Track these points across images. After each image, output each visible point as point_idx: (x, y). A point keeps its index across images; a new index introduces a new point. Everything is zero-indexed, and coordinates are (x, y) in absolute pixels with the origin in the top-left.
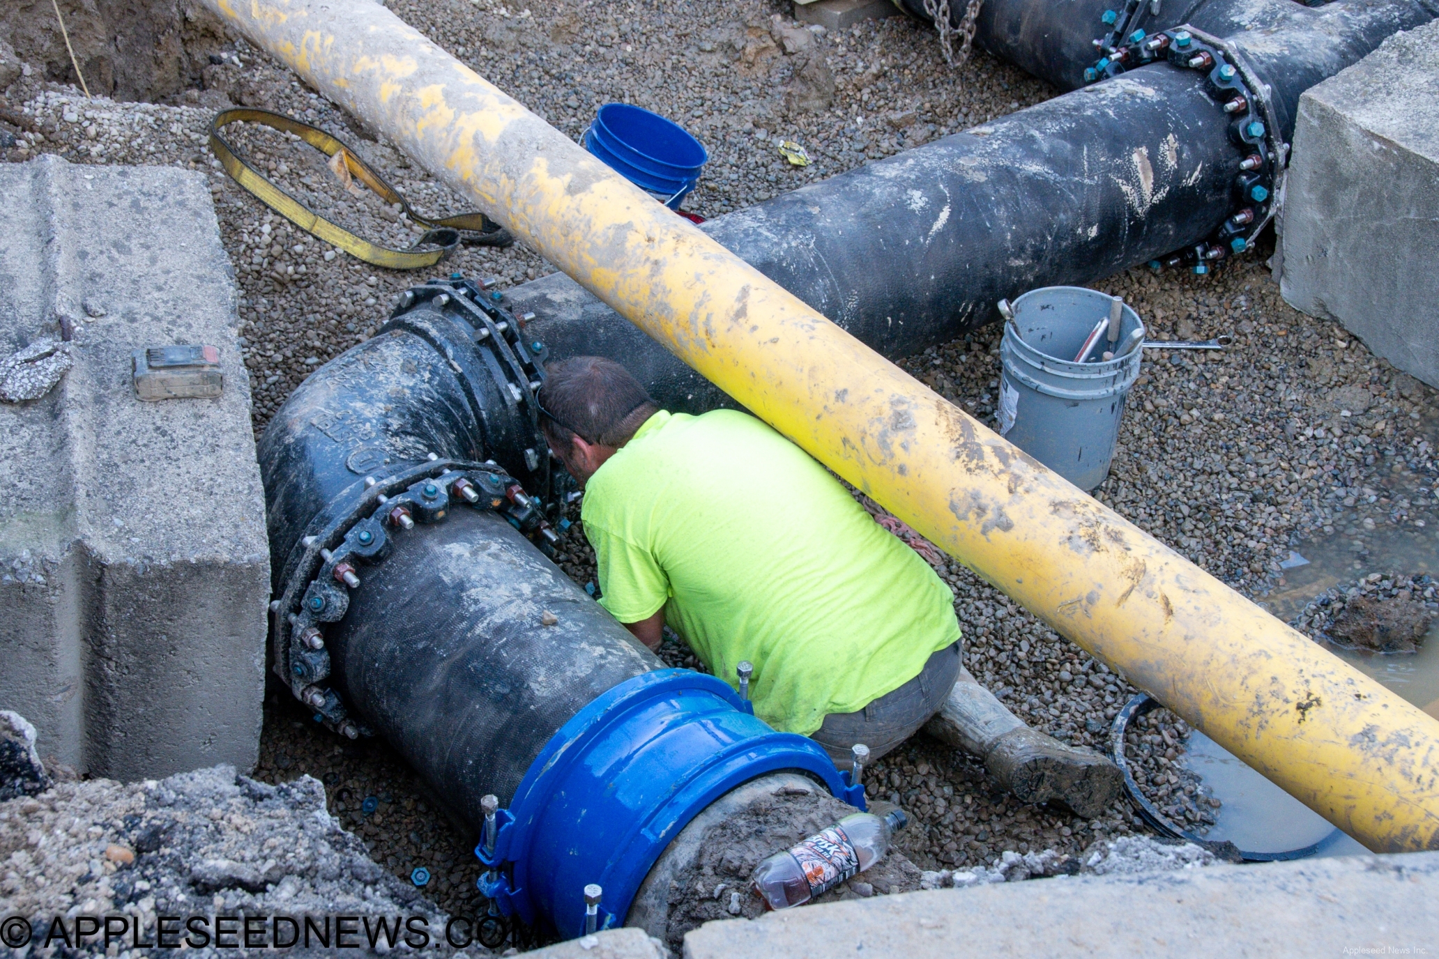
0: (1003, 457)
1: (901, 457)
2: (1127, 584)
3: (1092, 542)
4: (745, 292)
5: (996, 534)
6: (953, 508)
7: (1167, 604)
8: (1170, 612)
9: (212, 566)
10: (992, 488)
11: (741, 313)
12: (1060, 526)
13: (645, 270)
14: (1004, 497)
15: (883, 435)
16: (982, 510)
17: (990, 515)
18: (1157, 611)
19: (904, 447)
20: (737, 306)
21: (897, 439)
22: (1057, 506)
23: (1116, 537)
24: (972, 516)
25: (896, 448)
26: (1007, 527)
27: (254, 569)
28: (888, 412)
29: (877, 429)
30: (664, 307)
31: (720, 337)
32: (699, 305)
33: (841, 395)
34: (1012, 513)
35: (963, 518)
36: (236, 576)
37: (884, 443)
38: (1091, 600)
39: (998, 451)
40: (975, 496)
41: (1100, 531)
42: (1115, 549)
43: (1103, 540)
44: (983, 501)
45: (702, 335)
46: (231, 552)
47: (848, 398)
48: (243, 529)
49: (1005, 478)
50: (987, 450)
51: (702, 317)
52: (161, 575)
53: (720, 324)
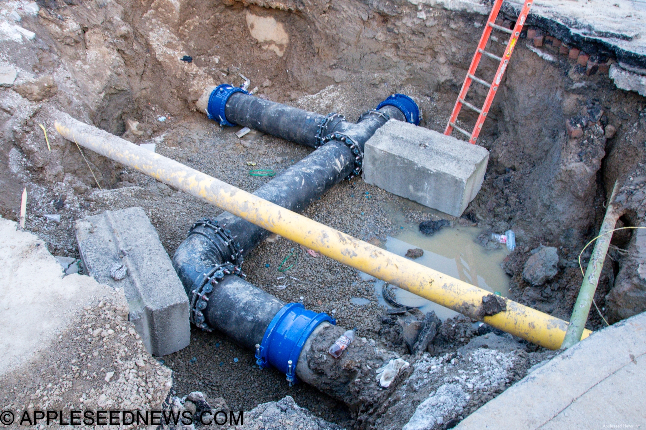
0: (350, 240)
1: (327, 244)
2: (386, 264)
3: (376, 255)
4: (279, 212)
5: (354, 257)
6: (342, 253)
7: (396, 266)
8: (397, 268)
9: (177, 305)
10: (350, 247)
11: (280, 217)
12: (368, 253)
13: (254, 211)
14: (353, 249)
15: (322, 240)
16: (349, 253)
17: (351, 254)
18: (395, 268)
19: (327, 241)
20: (279, 216)
21: (325, 240)
22: (366, 248)
23: (380, 253)
24: (347, 254)
25: (325, 242)
26: (356, 255)
27: (186, 303)
28: (321, 234)
29: (320, 238)
30: (261, 219)
31: (276, 223)
32: (270, 217)
33: (309, 232)
34: (356, 252)
35: (345, 255)
36: (182, 306)
37: (322, 241)
38: (379, 268)
39: (349, 238)
40: (347, 250)
41: (377, 252)
42: (381, 256)
43: (378, 254)
44: (349, 251)
45: (272, 223)
46: (180, 300)
47: (311, 232)
48: (181, 294)
49: (352, 244)
50: (346, 239)
51: (271, 220)
52: (165, 310)
53: (276, 220)
